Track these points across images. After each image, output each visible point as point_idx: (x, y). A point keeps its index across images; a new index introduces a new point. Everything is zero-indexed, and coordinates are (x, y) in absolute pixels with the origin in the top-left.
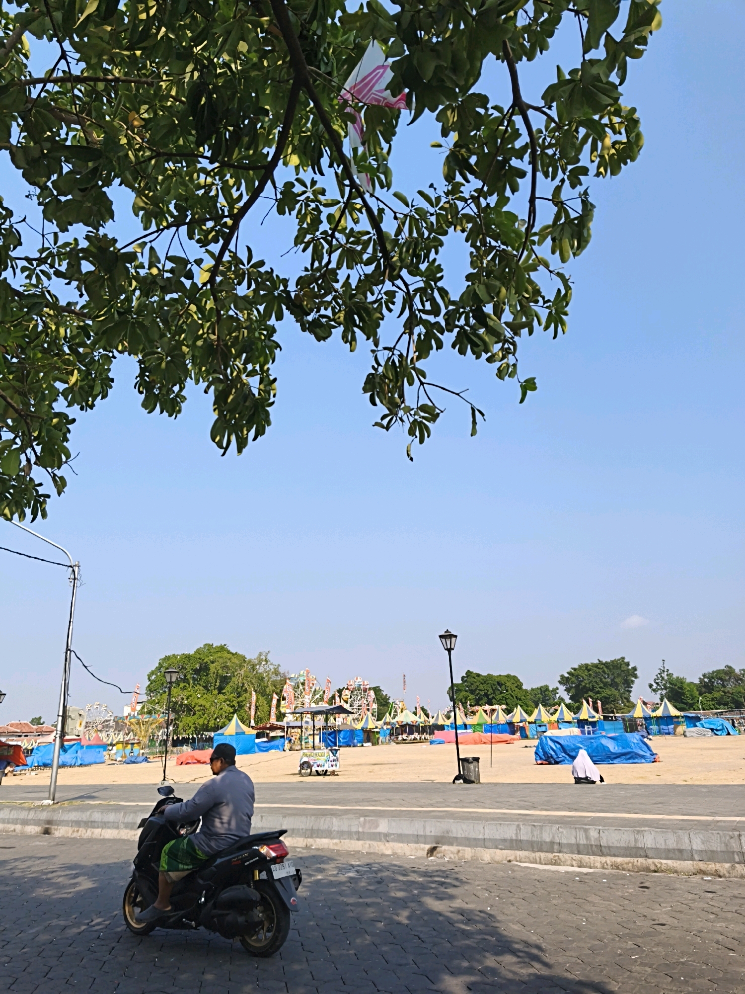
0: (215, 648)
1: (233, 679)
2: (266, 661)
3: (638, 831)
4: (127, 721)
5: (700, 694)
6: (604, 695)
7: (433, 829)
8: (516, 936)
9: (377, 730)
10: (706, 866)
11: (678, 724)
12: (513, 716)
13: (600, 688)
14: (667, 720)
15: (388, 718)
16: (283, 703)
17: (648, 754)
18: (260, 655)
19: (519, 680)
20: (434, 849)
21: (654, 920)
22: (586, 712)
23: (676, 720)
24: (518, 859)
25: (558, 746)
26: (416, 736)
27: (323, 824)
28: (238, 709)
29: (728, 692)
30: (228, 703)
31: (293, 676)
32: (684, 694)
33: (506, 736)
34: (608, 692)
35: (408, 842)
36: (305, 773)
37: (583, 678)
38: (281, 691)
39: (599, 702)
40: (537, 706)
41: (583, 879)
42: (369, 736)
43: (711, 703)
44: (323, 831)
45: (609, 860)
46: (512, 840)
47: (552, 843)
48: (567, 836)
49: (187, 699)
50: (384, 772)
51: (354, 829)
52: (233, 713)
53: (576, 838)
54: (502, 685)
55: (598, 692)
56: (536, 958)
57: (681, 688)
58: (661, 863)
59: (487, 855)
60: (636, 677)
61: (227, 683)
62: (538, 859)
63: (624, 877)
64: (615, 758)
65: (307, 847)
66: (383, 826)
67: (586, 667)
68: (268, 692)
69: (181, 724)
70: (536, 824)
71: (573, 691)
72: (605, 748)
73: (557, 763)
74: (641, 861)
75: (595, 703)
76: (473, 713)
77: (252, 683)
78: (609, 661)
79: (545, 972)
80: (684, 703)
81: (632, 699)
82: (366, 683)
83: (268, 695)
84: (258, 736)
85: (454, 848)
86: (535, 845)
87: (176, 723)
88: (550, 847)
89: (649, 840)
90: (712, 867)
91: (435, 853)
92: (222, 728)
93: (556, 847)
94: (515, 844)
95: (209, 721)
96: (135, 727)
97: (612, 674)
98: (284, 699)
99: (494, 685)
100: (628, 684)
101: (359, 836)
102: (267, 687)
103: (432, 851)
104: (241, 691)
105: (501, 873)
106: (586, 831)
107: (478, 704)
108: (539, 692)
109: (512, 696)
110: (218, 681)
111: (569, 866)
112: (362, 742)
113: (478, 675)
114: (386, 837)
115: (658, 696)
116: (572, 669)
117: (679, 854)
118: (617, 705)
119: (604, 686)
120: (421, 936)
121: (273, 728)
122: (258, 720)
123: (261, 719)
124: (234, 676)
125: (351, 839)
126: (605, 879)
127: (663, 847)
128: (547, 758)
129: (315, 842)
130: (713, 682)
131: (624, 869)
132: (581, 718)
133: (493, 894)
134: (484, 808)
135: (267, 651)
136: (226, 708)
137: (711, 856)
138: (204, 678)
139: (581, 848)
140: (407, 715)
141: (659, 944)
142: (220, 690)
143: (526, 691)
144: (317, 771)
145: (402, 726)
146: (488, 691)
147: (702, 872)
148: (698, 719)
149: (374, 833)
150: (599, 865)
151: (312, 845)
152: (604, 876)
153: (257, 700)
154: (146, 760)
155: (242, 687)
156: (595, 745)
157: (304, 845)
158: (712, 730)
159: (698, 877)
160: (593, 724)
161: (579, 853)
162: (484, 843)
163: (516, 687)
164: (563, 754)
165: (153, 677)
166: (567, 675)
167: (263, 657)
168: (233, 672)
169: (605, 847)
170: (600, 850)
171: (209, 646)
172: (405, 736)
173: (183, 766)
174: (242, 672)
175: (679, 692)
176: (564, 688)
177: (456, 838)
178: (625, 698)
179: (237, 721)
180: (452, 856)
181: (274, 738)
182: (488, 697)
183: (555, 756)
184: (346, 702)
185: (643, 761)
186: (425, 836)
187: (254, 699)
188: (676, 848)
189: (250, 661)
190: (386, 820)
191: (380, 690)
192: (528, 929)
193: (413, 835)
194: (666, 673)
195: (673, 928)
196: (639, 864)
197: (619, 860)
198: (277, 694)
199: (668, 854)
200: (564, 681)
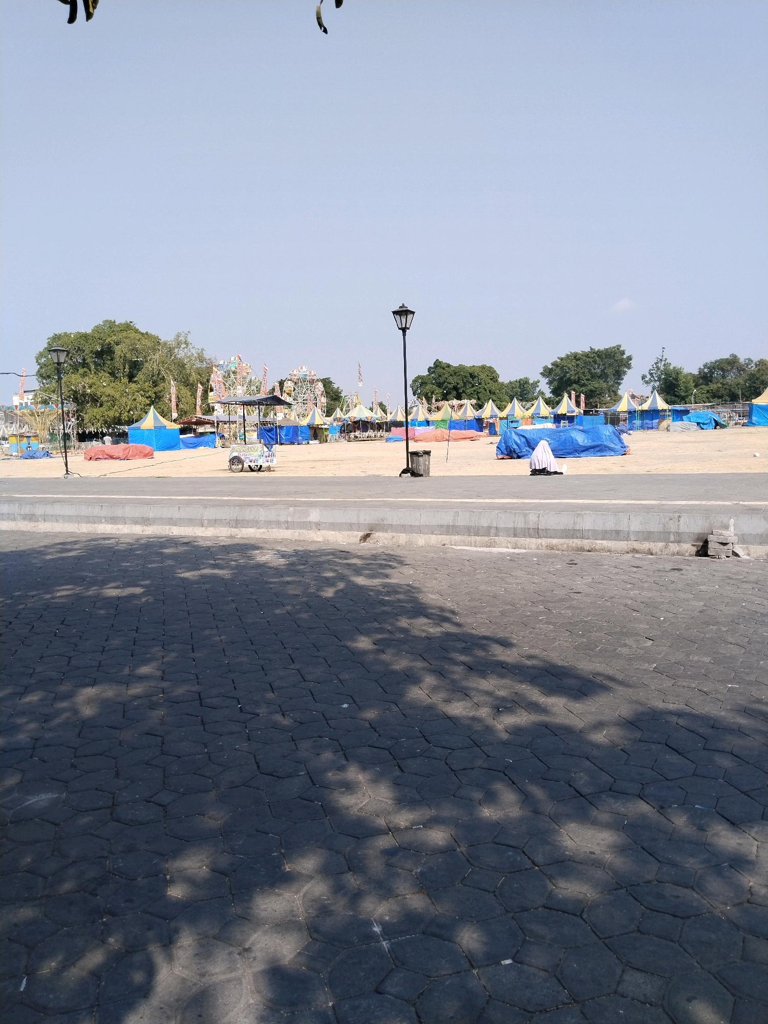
0: (118, 326)
1: (146, 365)
2: (186, 343)
3: (579, 515)
4: (18, 412)
5: (696, 386)
6: (590, 387)
7: (367, 517)
8: (433, 603)
9: (326, 426)
10: (640, 545)
11: (663, 418)
12: (483, 412)
13: (588, 380)
14: (654, 414)
15: (338, 413)
16: (211, 394)
17: (618, 447)
18: (178, 336)
19: (495, 371)
20: (368, 535)
21: (572, 589)
22: (566, 405)
23: (663, 413)
24: (453, 543)
25: (523, 440)
26: (370, 433)
27: (249, 514)
28: (156, 400)
29: (727, 384)
30: (142, 392)
31: (221, 362)
32: (678, 385)
33: (472, 433)
34: (595, 384)
35: (340, 530)
36: (236, 469)
37: (569, 369)
38: (208, 381)
39: (583, 397)
40: (512, 400)
41: (513, 558)
42: (316, 433)
43: (704, 395)
44: (248, 522)
45: (544, 541)
46: (448, 526)
47: (489, 528)
48: (506, 522)
49: (90, 387)
50: (328, 468)
51: (282, 519)
52: (150, 405)
53: (514, 522)
54: (475, 377)
55: (584, 385)
56: (447, 620)
57: (676, 379)
58: (596, 544)
59: (421, 540)
60: (629, 367)
61: (139, 370)
62: (473, 543)
63: (556, 556)
64: (582, 451)
65: (231, 537)
66: (314, 516)
67: (576, 357)
68: (191, 382)
69: (86, 417)
70: (475, 510)
71: (556, 383)
72: (573, 441)
73: (519, 457)
74: (577, 542)
75: (578, 397)
76: (438, 409)
77: (171, 371)
78: (602, 348)
79: (453, 629)
80: (676, 396)
81: (620, 392)
82: (313, 373)
83: (192, 385)
84: (183, 431)
85: (388, 535)
86: (472, 530)
87: (80, 415)
88: (487, 531)
89: (587, 523)
90: (646, 546)
91: (368, 539)
92: (137, 421)
93: (493, 531)
94: (451, 530)
95: (120, 414)
96: (28, 419)
97: (604, 365)
98: (212, 390)
99: (466, 377)
100: (619, 375)
101: (288, 525)
102: (190, 375)
103: (366, 537)
104: (157, 380)
105: (432, 555)
106: (525, 515)
107: (445, 397)
108: (518, 385)
109: (486, 390)
110: (127, 366)
111: (503, 548)
112: (308, 440)
113: (449, 366)
114: (318, 526)
115: (650, 388)
116: (558, 358)
117: (617, 535)
118: (602, 399)
119: (592, 377)
120: (337, 606)
121: (200, 423)
122: (182, 413)
123: (186, 413)
124: (147, 361)
125: (279, 528)
126: (536, 558)
127: (601, 529)
128: (509, 453)
129: (241, 531)
130: (713, 373)
131: (558, 550)
132: (559, 412)
133: (418, 572)
134: (425, 497)
135: (186, 332)
136: (140, 399)
137: (648, 536)
138: (109, 362)
139: (518, 531)
140: (361, 410)
141: (569, 608)
142: (131, 377)
143: (502, 384)
144: (249, 466)
145: (355, 423)
146: (458, 384)
147: (635, 551)
148: (686, 412)
149: (304, 522)
150: (534, 546)
151: (237, 535)
152: (536, 555)
153: (179, 391)
154: (47, 454)
155: (159, 374)
156: (564, 437)
157: (228, 534)
158: (698, 424)
159: (630, 555)
160: (571, 419)
161: (515, 535)
162: (419, 530)
163: (491, 379)
164: (527, 448)
165: (43, 360)
166: (550, 366)
167: (182, 338)
168: (145, 357)
169: (542, 530)
170: (537, 533)
171: (111, 324)
172: (357, 433)
173: (93, 462)
174: (157, 356)
175: (674, 384)
176: (547, 380)
177: (391, 525)
178: (613, 391)
179: (154, 414)
180: (386, 542)
181: (202, 434)
182: (457, 392)
183: (517, 451)
184: (289, 395)
185: (612, 453)
186: (359, 524)
187: (173, 390)
188: (614, 529)
189: (165, 344)
190: (318, 510)
191: (331, 382)
192: (446, 598)
193: (346, 523)
194: (663, 363)
195: (587, 595)
196: (574, 545)
197: (555, 541)
198: (202, 384)
199: (605, 535)
200: (547, 372)
